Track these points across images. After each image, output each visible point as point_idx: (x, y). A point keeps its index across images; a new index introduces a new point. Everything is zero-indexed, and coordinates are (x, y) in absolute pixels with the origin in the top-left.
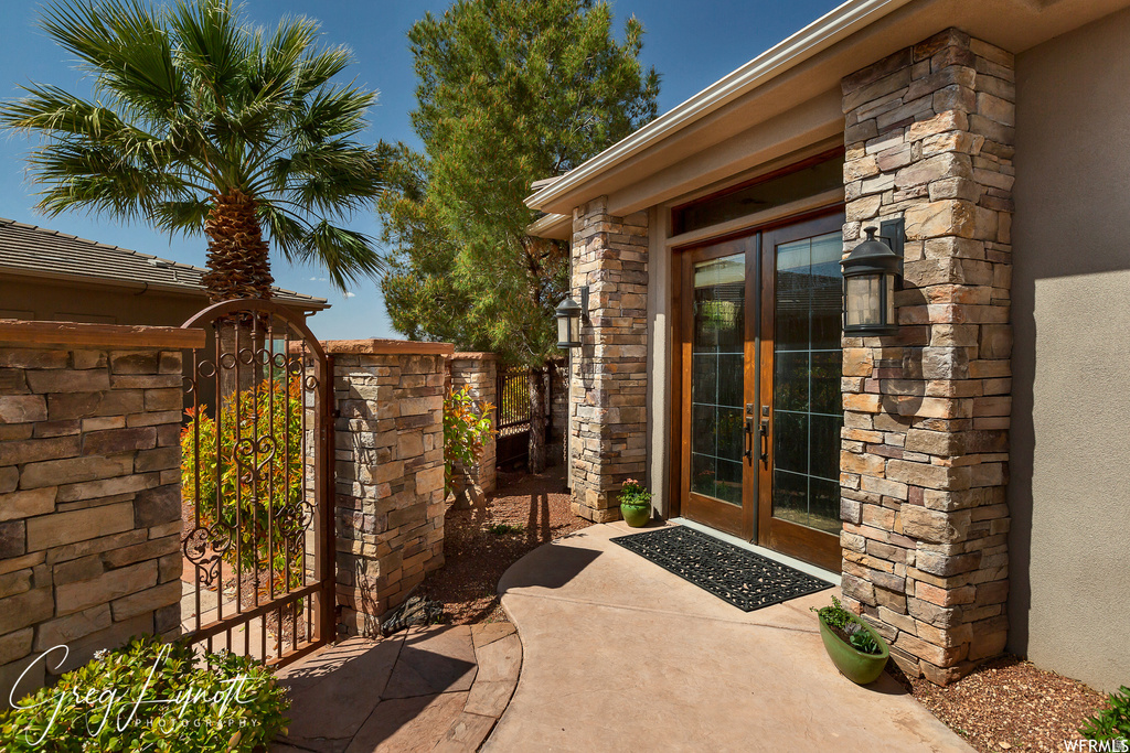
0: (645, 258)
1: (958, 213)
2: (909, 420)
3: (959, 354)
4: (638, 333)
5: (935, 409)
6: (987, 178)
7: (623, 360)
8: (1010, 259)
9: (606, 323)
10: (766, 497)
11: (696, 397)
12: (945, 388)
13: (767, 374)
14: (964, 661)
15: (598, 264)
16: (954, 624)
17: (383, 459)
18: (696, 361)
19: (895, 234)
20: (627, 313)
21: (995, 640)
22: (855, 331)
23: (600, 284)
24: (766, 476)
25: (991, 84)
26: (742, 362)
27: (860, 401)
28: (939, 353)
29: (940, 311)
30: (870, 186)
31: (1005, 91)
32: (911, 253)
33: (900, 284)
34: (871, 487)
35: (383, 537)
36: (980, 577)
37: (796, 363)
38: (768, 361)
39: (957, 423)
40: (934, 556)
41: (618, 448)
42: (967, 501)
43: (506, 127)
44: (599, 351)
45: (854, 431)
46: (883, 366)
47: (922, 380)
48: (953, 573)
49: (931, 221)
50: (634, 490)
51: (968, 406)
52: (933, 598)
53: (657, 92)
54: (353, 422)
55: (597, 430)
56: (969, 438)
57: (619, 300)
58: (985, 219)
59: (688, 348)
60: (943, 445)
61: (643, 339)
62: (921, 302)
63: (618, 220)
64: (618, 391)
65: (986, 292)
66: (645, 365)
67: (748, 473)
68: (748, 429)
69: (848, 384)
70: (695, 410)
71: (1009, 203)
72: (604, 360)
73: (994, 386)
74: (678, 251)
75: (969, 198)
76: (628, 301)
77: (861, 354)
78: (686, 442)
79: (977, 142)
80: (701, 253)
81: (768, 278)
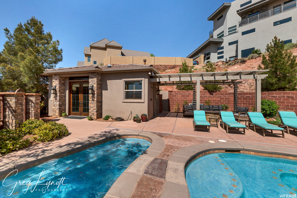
0: (65, 82)
1: (97, 85)
2: (94, 101)
3: (97, 96)
4: (64, 92)
5: (95, 100)
6: (99, 83)
7: (62, 96)
8: (101, 89)
9: (59, 91)
10: (82, 111)
11: (73, 100)
12: (96, 98)
13: (82, 97)
14: (98, 118)
15: (58, 83)
16: (97, 115)
17: (35, 107)
18: (72, 96)
19: (93, 86)
20: (62, 89)
21: (100, 117)
22: (90, 94)
23: (58, 86)
24: (82, 108)
25: (99, 76)
26: (79, 96)
27: (90, 99)
28: (96, 96)
29: (96, 92)
30: (91, 82)
31: (100, 76)
32: (94, 88)
33: (93, 90)
34: (91, 106)
35: (35, 117)
36: (99, 112)
37: (85, 96)
38: (82, 96)
39: (97, 101)
40: (95, 111)
41: (61, 107)
42: (98, 106)
43: (36, 58)
44: (58, 94)
45: (90, 102)
46: (92, 96)
47: (95, 98)
48: (97, 111)
49: (95, 86)
50: (64, 112)
51: (98, 99)
52: (95, 113)
53: (62, 52)
54: (30, 103)
55: (58, 105)
56: (98, 102)
57: (61, 88)
58: (99, 86)
59: (71, 95)
60: (96, 102)
61: (65, 93)
62: (95, 92)
63: (61, 77)
64: (61, 100)
65: (99, 91)
66: (65, 96)
67: (80, 109)
68: (80, 104)
69: (89, 98)
70: (73, 102)
71: (101, 84)
72: (59, 96)
73: (100, 98)
74: (70, 82)
75: (97, 84)
76: (62, 88)
77: (90, 96)
78: (71, 106)
79: (98, 80)
80: (73, 83)
81: (82, 87)
